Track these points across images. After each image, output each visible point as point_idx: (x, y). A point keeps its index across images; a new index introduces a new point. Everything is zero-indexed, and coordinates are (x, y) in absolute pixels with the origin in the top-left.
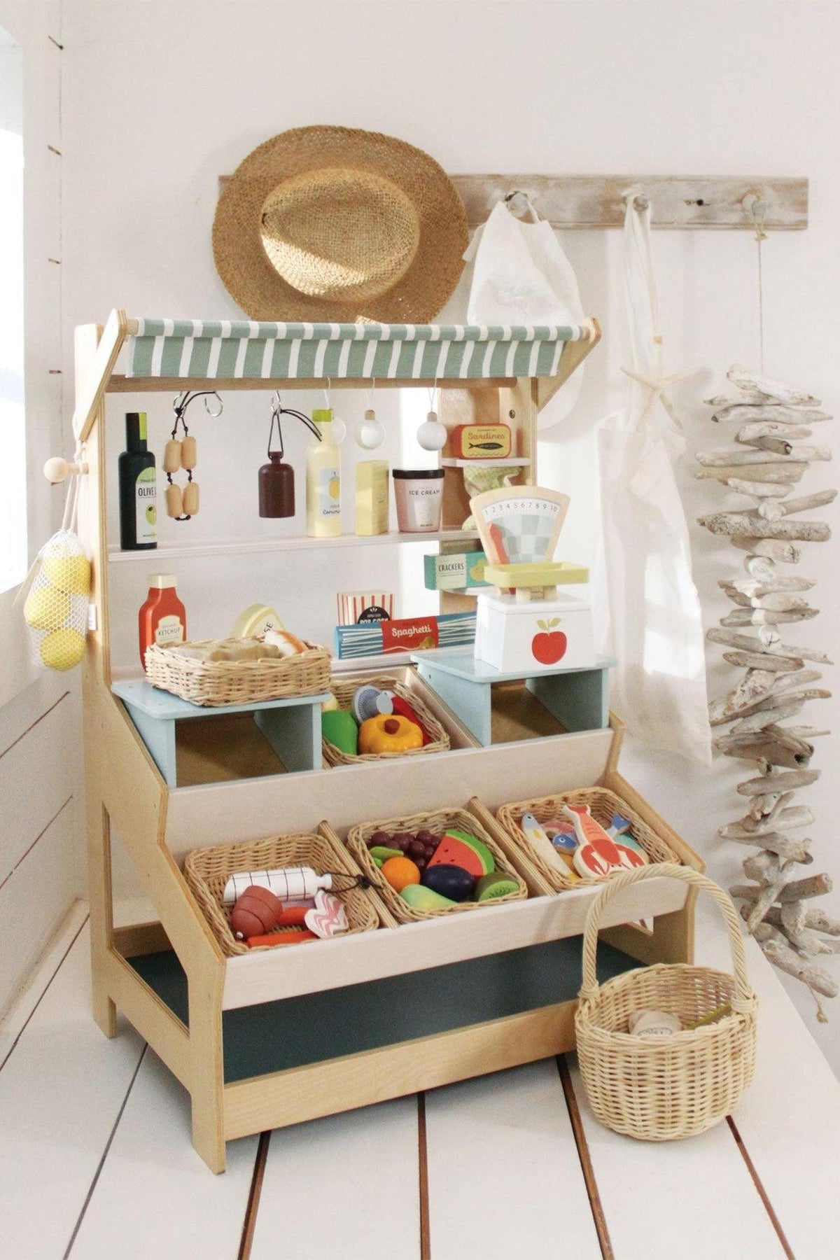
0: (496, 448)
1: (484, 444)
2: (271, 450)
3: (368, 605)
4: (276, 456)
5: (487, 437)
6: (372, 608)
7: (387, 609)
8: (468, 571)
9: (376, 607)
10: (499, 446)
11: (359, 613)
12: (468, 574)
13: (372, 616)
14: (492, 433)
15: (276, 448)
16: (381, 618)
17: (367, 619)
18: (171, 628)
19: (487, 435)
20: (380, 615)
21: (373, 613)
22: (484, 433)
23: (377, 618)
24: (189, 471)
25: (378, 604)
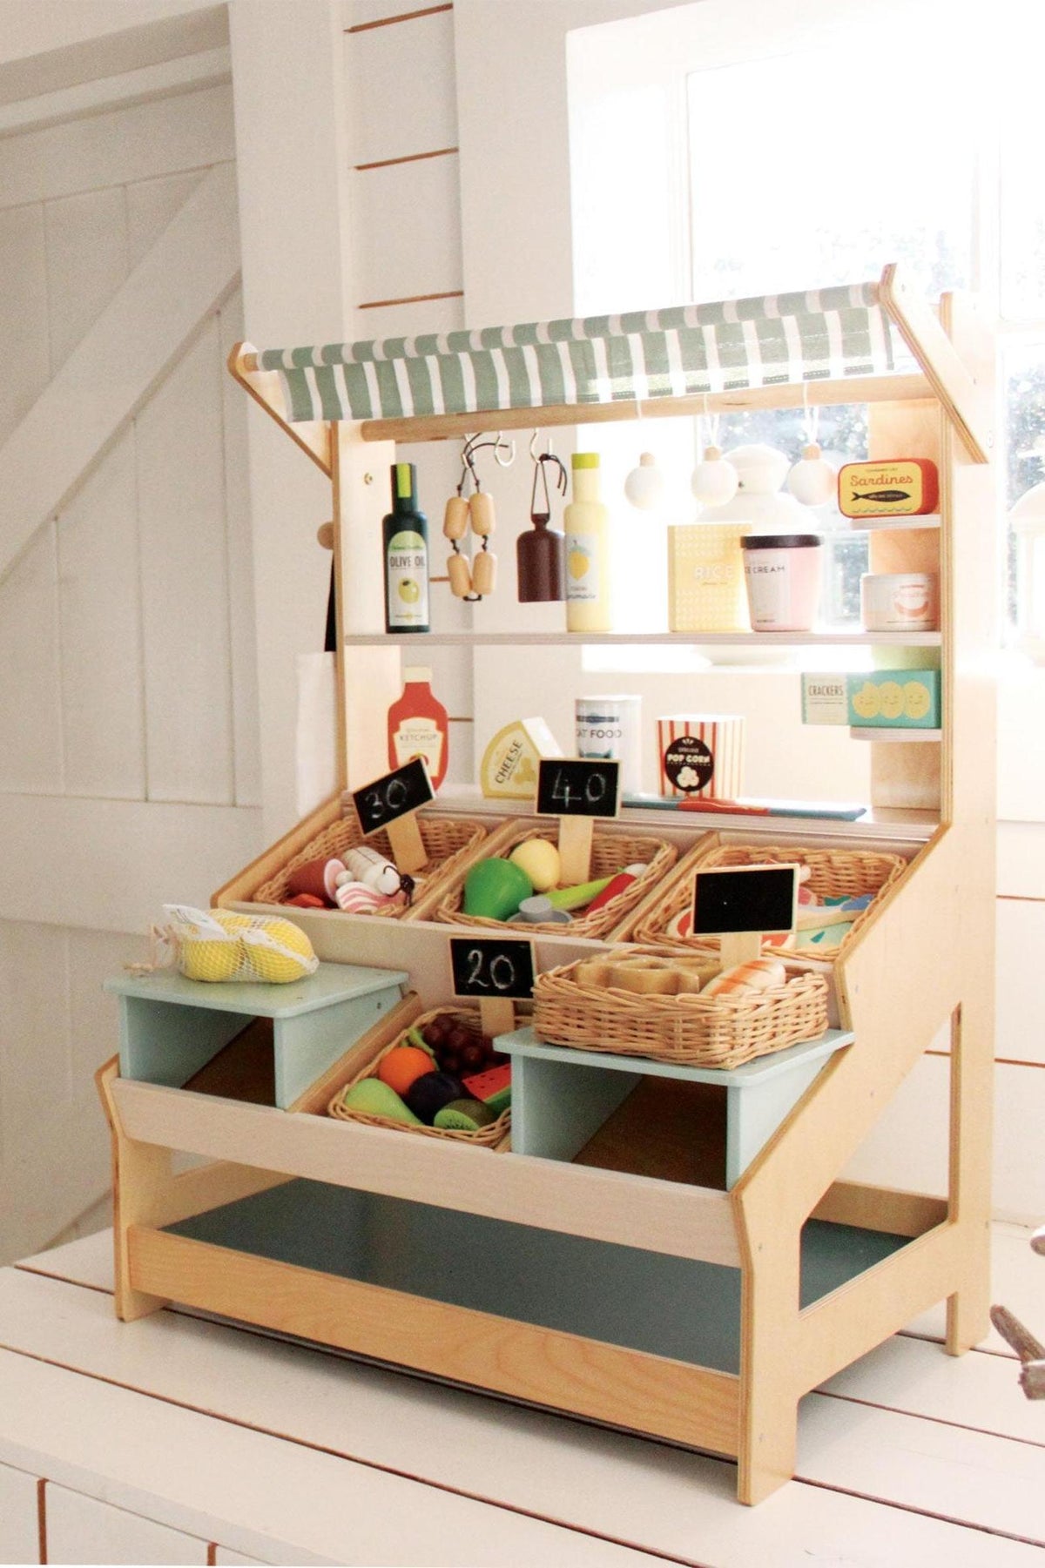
0: (898, 499)
1: (877, 494)
2: (536, 511)
3: (679, 734)
4: (540, 520)
5: (882, 481)
6: (685, 738)
7: (708, 743)
8: (849, 699)
9: (691, 738)
10: (905, 496)
11: (667, 744)
12: (850, 704)
13: (685, 750)
14: (891, 475)
15: (540, 509)
16: (698, 754)
17: (679, 754)
18: (422, 733)
19: (882, 478)
20: (697, 750)
21: (688, 746)
22: (878, 475)
23: (693, 754)
24: (485, 537)
25: (695, 734)
